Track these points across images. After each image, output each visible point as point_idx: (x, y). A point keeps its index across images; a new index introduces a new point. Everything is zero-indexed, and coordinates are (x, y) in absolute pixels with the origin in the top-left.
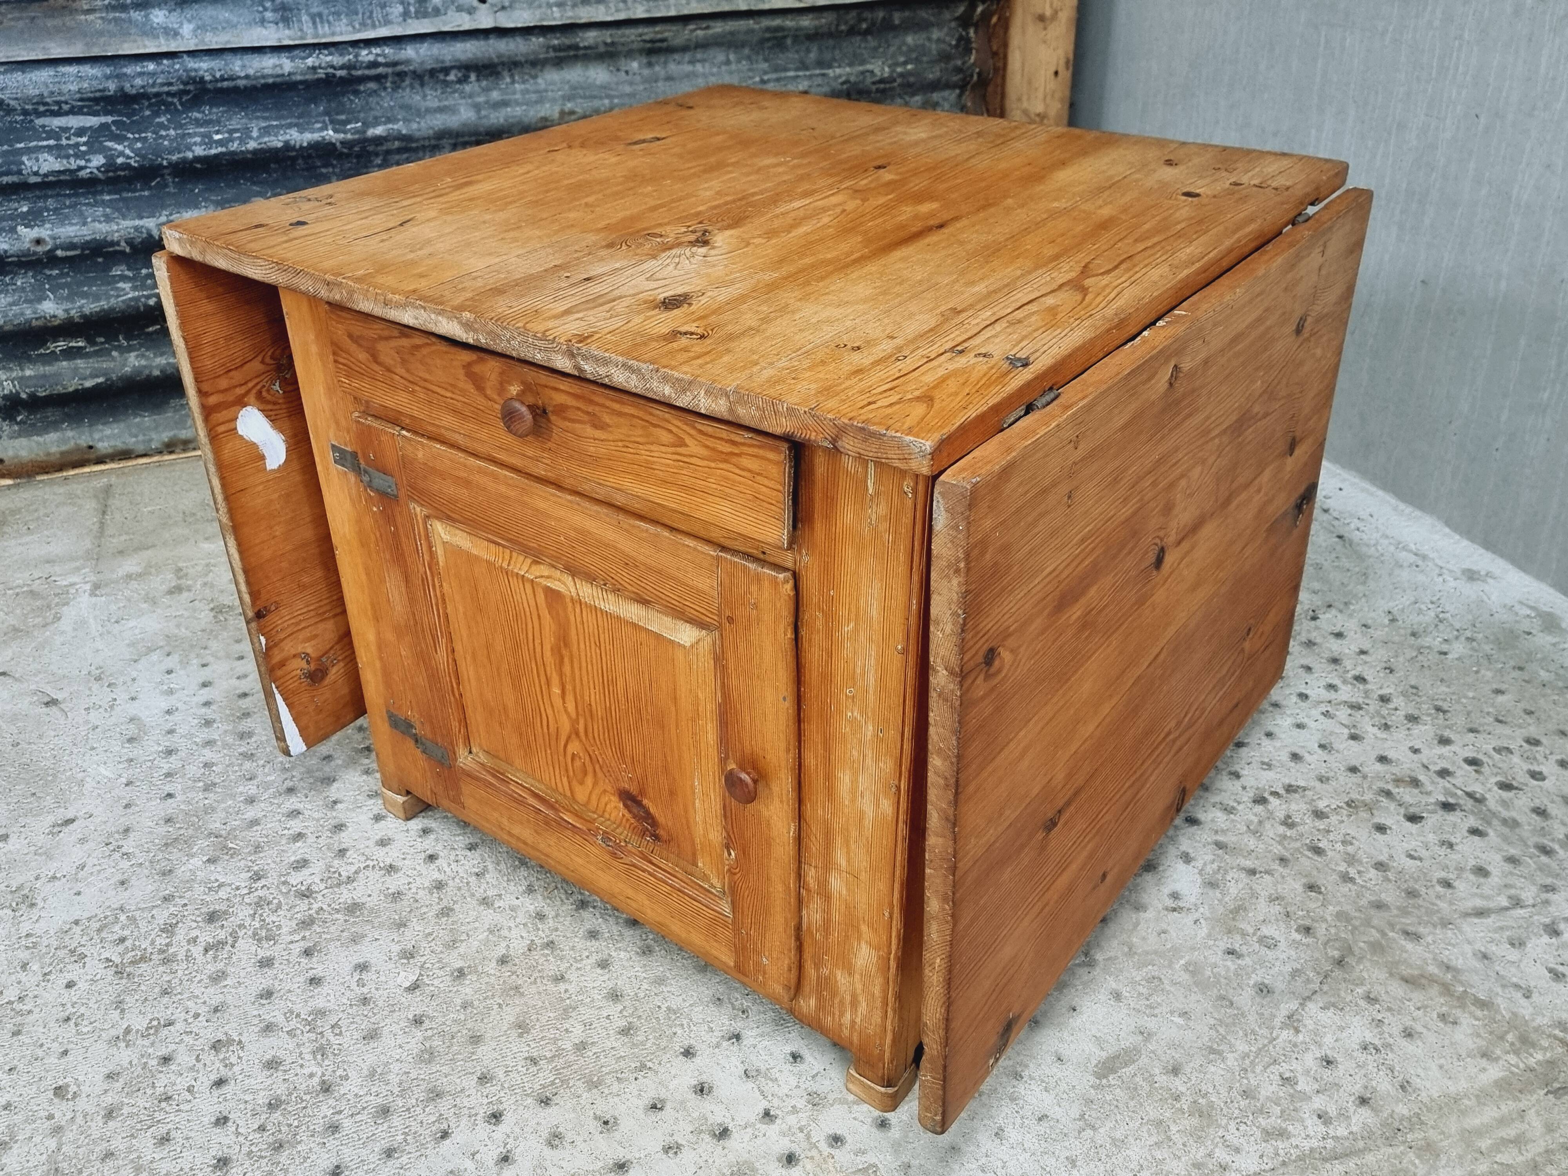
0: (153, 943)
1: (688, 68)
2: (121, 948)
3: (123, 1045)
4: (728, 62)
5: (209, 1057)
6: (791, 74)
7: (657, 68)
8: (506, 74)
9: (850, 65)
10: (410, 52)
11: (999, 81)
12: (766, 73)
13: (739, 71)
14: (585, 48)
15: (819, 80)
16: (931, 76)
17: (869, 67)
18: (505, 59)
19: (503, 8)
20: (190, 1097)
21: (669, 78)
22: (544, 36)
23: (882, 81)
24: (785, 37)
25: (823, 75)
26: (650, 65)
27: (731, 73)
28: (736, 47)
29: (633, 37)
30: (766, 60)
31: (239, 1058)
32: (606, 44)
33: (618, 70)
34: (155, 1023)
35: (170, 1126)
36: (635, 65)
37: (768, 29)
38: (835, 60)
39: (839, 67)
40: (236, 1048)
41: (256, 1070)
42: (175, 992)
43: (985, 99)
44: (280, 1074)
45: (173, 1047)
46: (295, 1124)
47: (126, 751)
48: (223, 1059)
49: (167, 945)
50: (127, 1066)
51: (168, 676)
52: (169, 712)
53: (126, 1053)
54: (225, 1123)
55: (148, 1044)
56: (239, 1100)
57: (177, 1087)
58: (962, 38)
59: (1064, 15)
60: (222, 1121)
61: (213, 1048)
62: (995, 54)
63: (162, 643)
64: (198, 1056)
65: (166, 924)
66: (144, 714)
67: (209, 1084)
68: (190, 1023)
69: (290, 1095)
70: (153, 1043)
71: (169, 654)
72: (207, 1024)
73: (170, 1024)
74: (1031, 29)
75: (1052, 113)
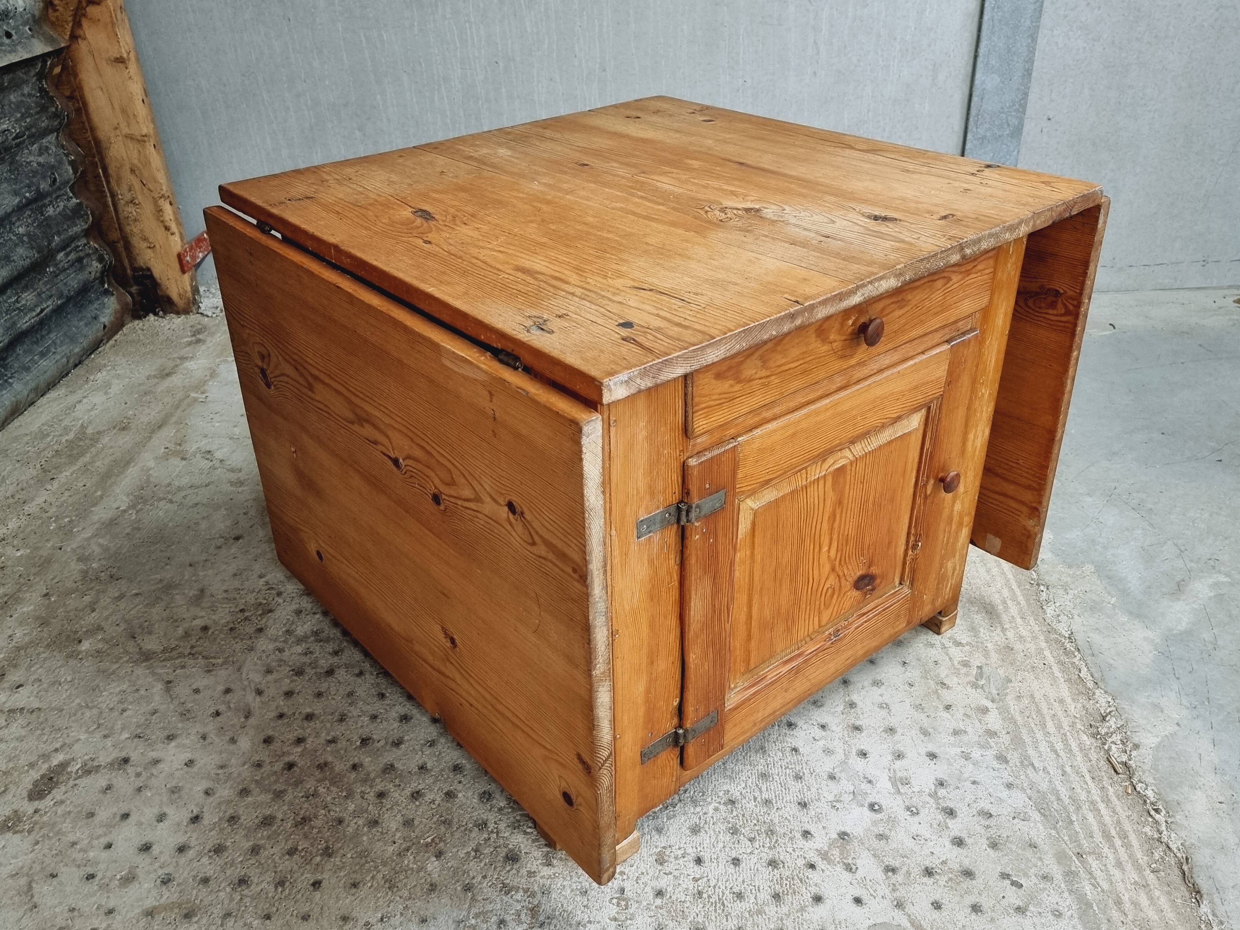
0: (518, 901)
3: (629, 922)
5: (670, 867)
11: (85, 118)
16: (43, 125)
20: (705, 879)
31: (679, 849)
34: (615, 901)
35: (727, 892)
40: (669, 850)
41: (697, 839)
42: (588, 886)
43: (71, 136)
44: (707, 826)
45: (648, 889)
46: (755, 822)
47: (204, 921)
48: (676, 858)
49: (526, 891)
50: (653, 919)
51: (97, 879)
52: (166, 881)
53: (639, 919)
54: (738, 860)
55: (637, 905)
56: (721, 851)
57: (691, 887)
58: (41, 90)
59: (132, 55)
60: (736, 862)
61: (661, 864)
62: (71, 98)
63: (23, 881)
64: (665, 874)
65: (501, 891)
66: (149, 903)
67: (696, 868)
68: (628, 878)
69: (729, 822)
70: (637, 902)
71: (53, 876)
72: (635, 867)
73: (622, 891)
74: (109, 71)
75: (152, 132)
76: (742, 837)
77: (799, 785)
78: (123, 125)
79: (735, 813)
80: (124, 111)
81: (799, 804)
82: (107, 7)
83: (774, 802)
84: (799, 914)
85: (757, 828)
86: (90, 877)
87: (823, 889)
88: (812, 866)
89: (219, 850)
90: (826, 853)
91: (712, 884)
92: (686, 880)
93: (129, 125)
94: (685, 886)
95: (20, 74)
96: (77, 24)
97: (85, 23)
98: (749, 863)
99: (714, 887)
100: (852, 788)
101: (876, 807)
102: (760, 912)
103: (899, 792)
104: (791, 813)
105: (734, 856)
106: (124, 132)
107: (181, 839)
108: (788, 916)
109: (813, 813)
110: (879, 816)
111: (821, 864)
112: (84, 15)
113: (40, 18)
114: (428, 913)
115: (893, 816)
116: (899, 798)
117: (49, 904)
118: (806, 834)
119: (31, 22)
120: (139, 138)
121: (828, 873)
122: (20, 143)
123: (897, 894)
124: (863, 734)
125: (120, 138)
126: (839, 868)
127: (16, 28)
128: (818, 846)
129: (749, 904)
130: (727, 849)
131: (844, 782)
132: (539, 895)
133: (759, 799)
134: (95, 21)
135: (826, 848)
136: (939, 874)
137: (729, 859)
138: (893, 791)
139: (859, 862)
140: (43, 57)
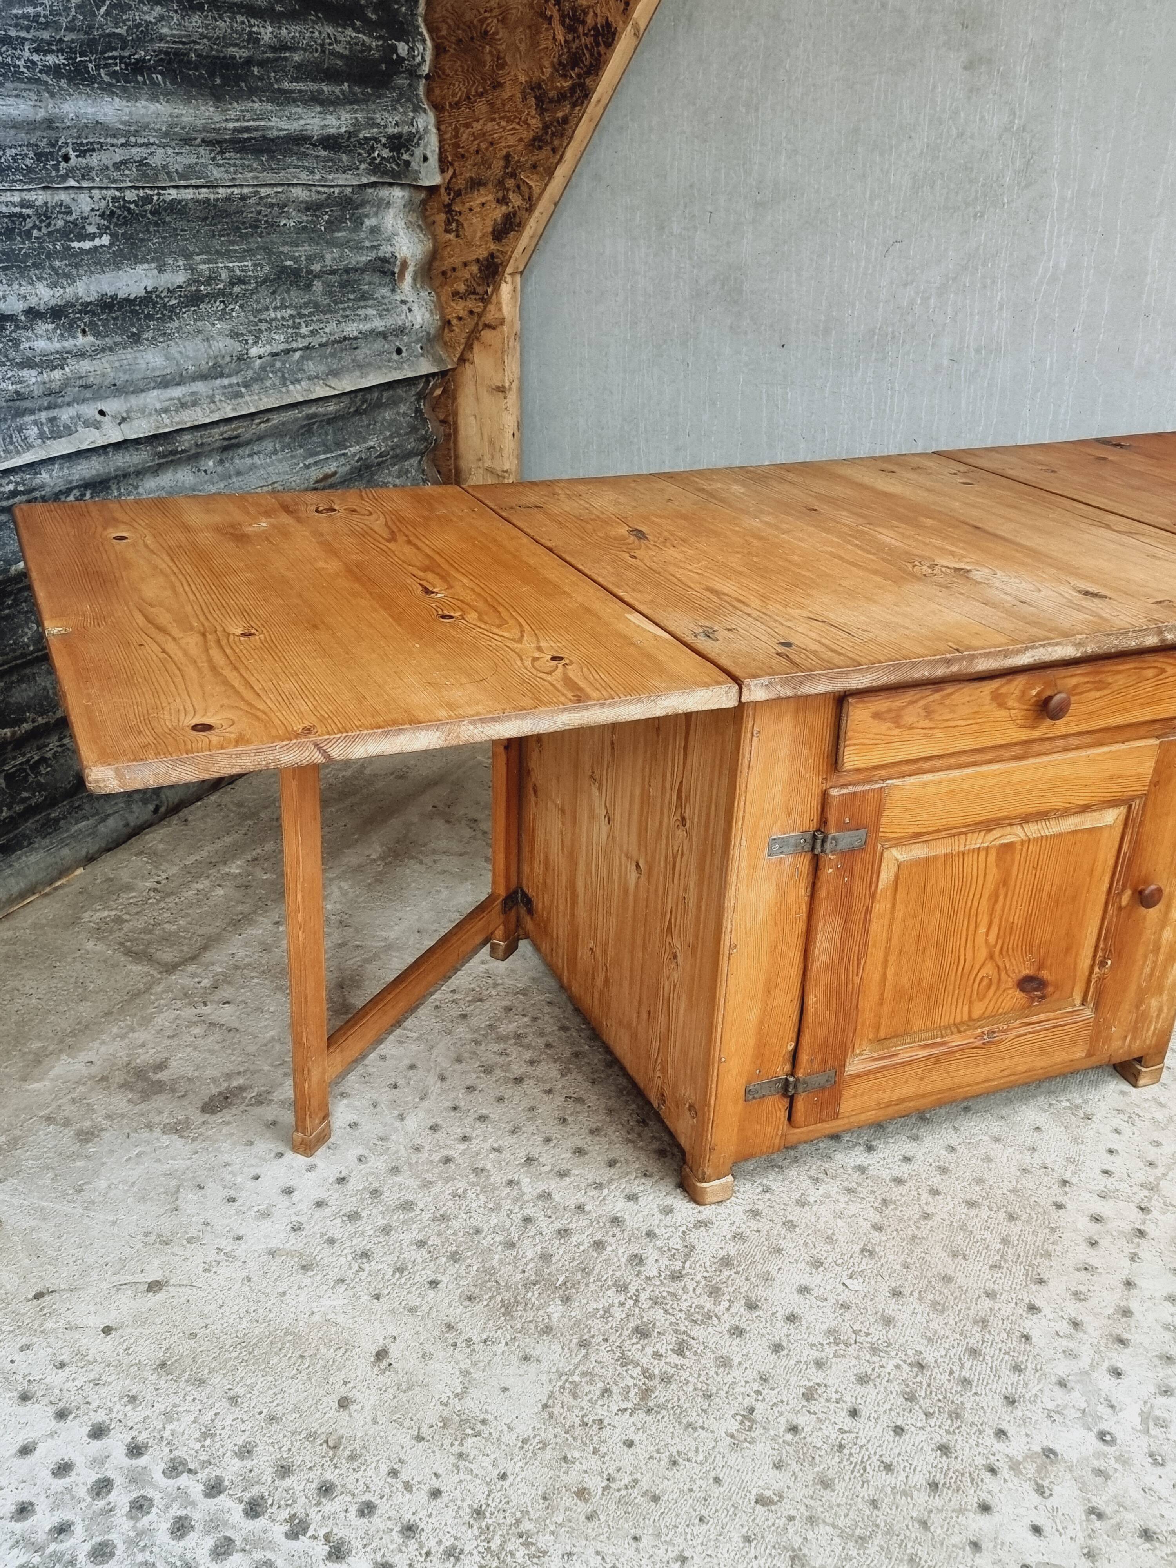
1: (249, 461)
2: (616, 1397)
3: (746, 1445)
4: (275, 452)
5: (818, 1406)
6: (322, 457)
7: (227, 465)
8: (114, 487)
9: (358, 443)
10: (44, 476)
11: (452, 445)
12: (305, 458)
13: (285, 459)
14: (183, 451)
15: (342, 460)
16: (409, 446)
17: (371, 443)
18: (119, 472)
19: (124, 420)
20: (854, 1435)
21: (239, 473)
22: (151, 444)
23: (380, 456)
24: (314, 423)
25: (344, 454)
26: (221, 462)
27: (280, 461)
28: (282, 436)
29: (217, 437)
30: (301, 446)
31: (836, 1392)
32: (197, 445)
33: (199, 470)
34: (739, 1418)
35: (874, 1458)
36: (211, 463)
37: (309, 417)
38: (345, 440)
39: (351, 446)
40: (823, 1389)
41: (860, 1389)
42: (714, 1391)
43: (435, 463)
44: (879, 1380)
45: (782, 1420)
46: (941, 1397)
47: (319, 1277)
48: (828, 1401)
49: (645, 1371)
50: (776, 1453)
51: (237, 1204)
52: (296, 1229)
53: (759, 1447)
54: (902, 1430)
55: (762, 1431)
56: (885, 1412)
57: (833, 1436)
58: (418, 411)
59: (514, 386)
60: (899, 1430)
61: (808, 1400)
62: (444, 422)
63: (174, 1183)
64: (809, 1412)
65: (618, 1360)
66: (274, 1244)
67: (848, 1419)
68: (764, 1399)
69: (907, 1386)
70: (764, 1428)
71: (200, 1188)
72: (776, 1391)
73: (752, 1410)
74: (487, 399)
75: (514, 469)
76: (917, 1407)
77: (1014, 1378)
78: (487, 457)
79: (919, 1379)
80: (491, 443)
81: (1006, 1398)
82: (502, 333)
83: (975, 1384)
84: (954, 1515)
85: (940, 1404)
86: (232, 1200)
87: (997, 1500)
88: (993, 1471)
89: (353, 1217)
90: (1019, 1463)
91: (860, 1442)
92: (830, 1427)
93: (492, 459)
94: (827, 1433)
95: (400, 392)
96: (469, 346)
97: (476, 347)
98: (913, 1438)
99: (861, 1447)
100: (1084, 1405)
101: (1108, 1438)
102: (904, 1493)
103: (1147, 1431)
104: (991, 1404)
105: (898, 1423)
106: (486, 465)
107: (323, 1195)
108: (940, 1511)
109: (1020, 1414)
110: (1107, 1449)
111: (1005, 1472)
112: (477, 339)
113: (435, 337)
114: (534, 1354)
115: (1127, 1456)
116: (1144, 1440)
117: (189, 1212)
118: (1001, 1433)
119: (424, 340)
120: (500, 473)
121: (1010, 1485)
122: (383, 462)
123: (1093, 1543)
124: (1126, 1351)
125: (481, 471)
126: (1028, 1487)
127: (408, 345)
128: (1010, 1451)
129: (897, 1480)
130: (893, 1413)
131: (1076, 1395)
132: (657, 1380)
133: (956, 1375)
134: (486, 346)
135: (1020, 1458)
136: (1161, 1542)
137: (892, 1425)
138: (1139, 1427)
139: (1057, 1490)
140: (428, 377)
